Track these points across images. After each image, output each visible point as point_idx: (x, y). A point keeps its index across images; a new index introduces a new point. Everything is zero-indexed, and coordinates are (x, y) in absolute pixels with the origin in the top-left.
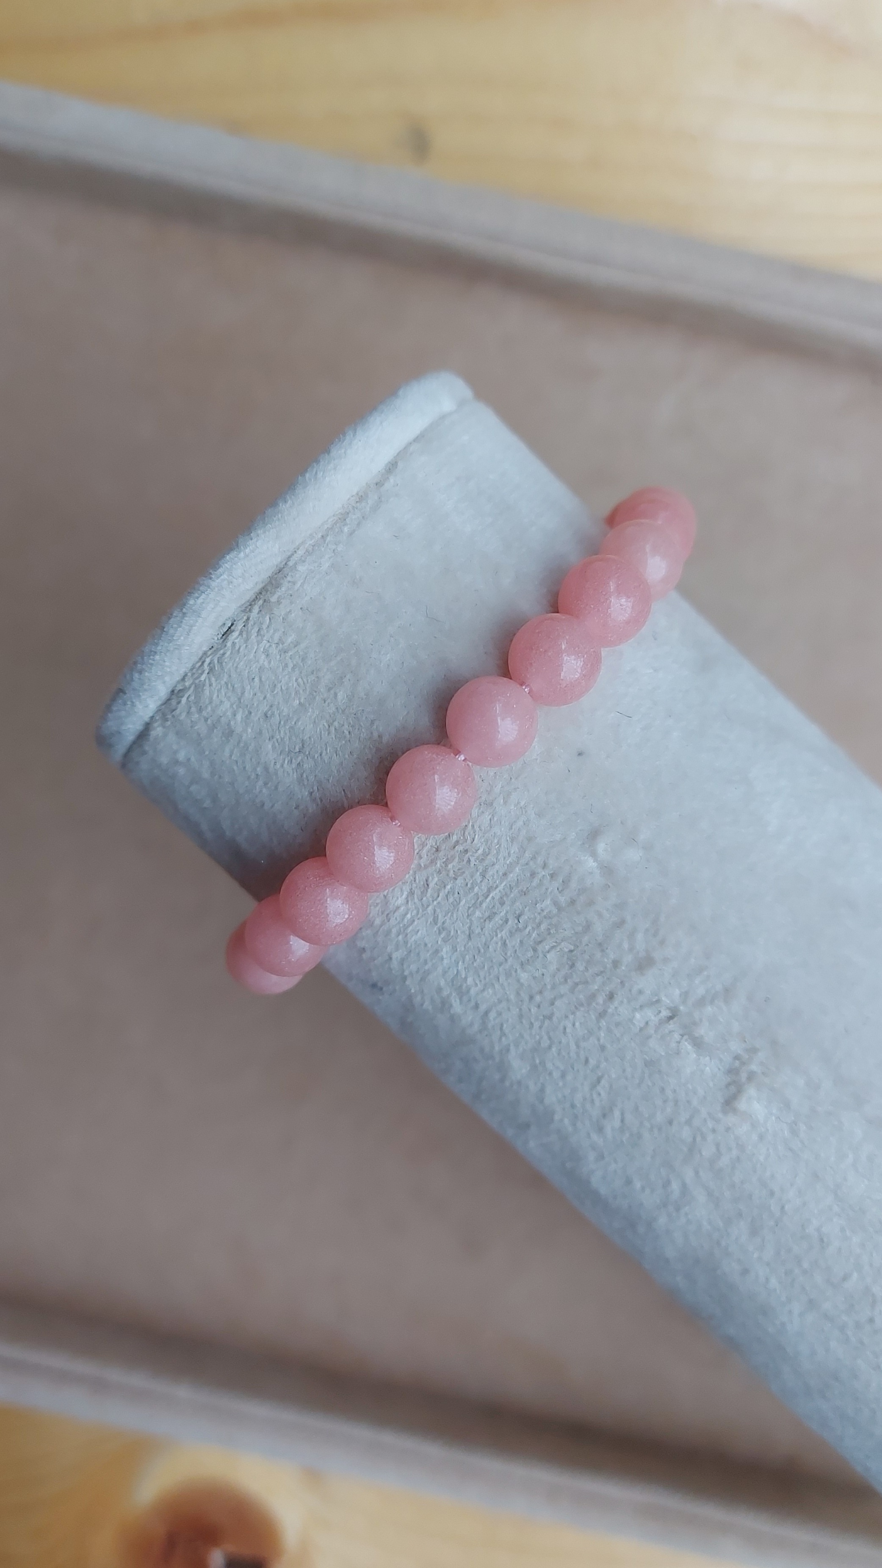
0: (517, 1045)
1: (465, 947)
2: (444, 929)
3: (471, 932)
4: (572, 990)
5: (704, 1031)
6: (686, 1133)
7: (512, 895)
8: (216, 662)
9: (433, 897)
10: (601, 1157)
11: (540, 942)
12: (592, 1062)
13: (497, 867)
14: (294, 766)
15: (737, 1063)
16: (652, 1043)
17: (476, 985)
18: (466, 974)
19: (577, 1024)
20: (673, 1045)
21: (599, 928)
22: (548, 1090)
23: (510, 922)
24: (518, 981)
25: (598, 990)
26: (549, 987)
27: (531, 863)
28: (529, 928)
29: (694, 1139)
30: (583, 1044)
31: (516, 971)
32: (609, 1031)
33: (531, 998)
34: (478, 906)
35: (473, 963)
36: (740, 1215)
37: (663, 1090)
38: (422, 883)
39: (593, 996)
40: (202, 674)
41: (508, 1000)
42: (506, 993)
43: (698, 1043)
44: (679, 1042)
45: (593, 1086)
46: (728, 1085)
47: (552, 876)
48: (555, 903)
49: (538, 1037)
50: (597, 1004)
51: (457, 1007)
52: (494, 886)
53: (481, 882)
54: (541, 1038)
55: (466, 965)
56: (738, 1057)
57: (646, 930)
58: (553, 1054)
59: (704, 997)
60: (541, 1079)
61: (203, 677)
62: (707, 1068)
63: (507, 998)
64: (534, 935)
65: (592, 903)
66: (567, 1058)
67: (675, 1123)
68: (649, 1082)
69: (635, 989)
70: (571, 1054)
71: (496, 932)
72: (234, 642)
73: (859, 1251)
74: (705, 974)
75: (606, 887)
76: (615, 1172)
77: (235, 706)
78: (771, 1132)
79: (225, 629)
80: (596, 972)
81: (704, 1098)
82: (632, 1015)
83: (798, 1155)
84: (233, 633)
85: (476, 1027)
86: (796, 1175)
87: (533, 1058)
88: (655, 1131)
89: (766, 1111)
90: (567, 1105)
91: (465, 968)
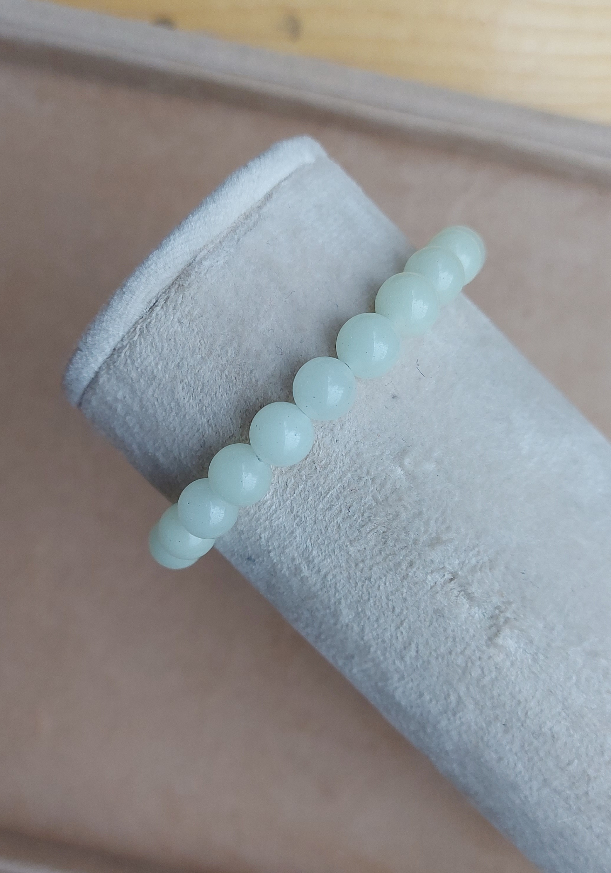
0: (346, 598)
1: (312, 530)
2: (298, 516)
3: (316, 518)
4: (384, 560)
5: (473, 589)
6: (460, 661)
7: (345, 493)
8: (144, 328)
9: (290, 494)
10: (402, 678)
11: (363, 526)
12: (397, 610)
13: (336, 473)
14: (197, 402)
15: (497, 611)
16: (438, 597)
17: (319, 555)
18: (312, 548)
19: (387, 583)
20: (453, 598)
21: (403, 516)
22: (367, 630)
23: (343, 512)
24: (348, 553)
25: (403, 560)
26: (369, 557)
27: (359, 471)
28: (356, 516)
29: (467, 664)
30: (390, 598)
31: (346, 546)
32: (410, 588)
33: (357, 565)
34: (322, 500)
35: (317, 541)
36: (497, 718)
37: (445, 630)
38: (283, 484)
39: (399, 564)
40: (134, 336)
41: (341, 567)
42: (339, 562)
43: (470, 597)
44: (457, 597)
45: (398, 628)
46: (491, 627)
47: (373, 480)
48: (375, 499)
49: (360, 593)
50: (401, 569)
51: (305, 572)
52: (333, 486)
53: (324, 483)
54: (363, 593)
55: (313, 542)
56: (498, 608)
57: (437, 519)
58: (371, 605)
59: (475, 566)
60: (362, 622)
61: (135, 338)
62: (477, 615)
63: (340, 564)
64: (359, 521)
65: (400, 500)
66: (380, 607)
67: (453, 653)
68: (436, 624)
69: (428, 560)
70: (383, 605)
71: (334, 519)
72: (157, 315)
73: (579, 745)
74: (476, 549)
75: (410, 488)
76: (412, 689)
77: (157, 359)
78: (519, 659)
79: (152, 305)
80: (401, 547)
81: (474, 636)
82: (425, 577)
83: (538, 677)
84: (157, 308)
85: (318, 586)
86: (537, 690)
87: (357, 607)
88: (440, 659)
89: (516, 645)
90: (380, 640)
91: (312, 544)
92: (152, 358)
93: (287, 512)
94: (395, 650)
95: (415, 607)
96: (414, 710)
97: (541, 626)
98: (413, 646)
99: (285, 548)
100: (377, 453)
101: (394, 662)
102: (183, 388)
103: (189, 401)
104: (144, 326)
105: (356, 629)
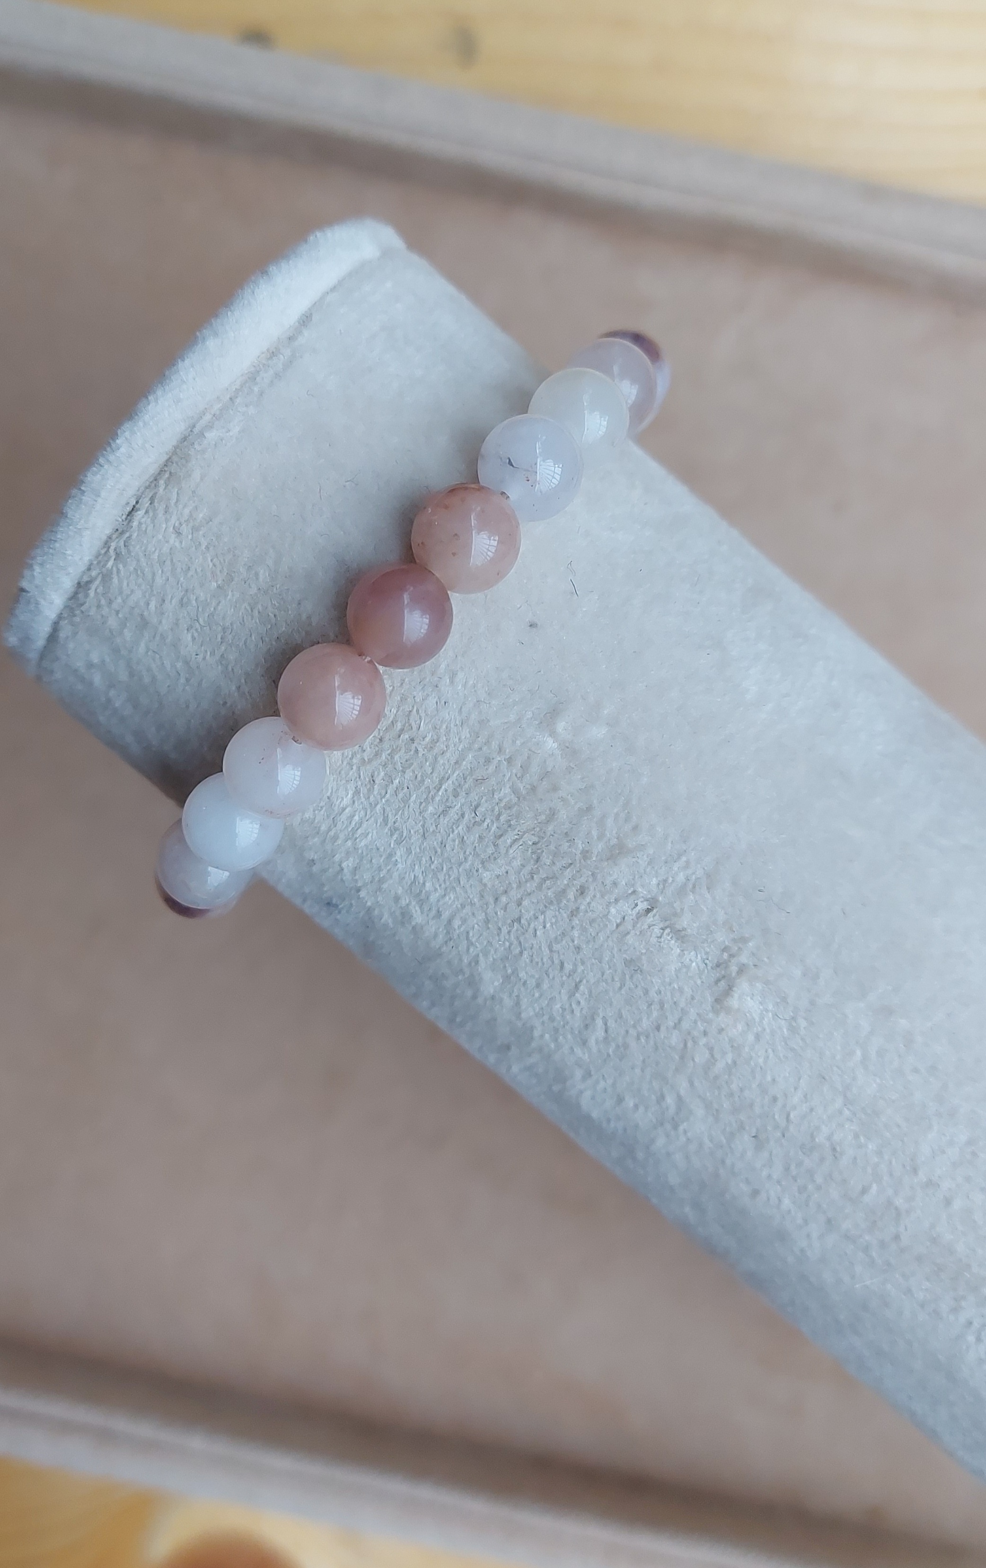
0: (486, 954)
1: (420, 849)
2: (396, 829)
3: (425, 830)
4: (540, 887)
5: (684, 922)
7: (467, 786)
8: (122, 546)
9: (381, 794)
10: (588, 1074)
11: (501, 836)
12: (568, 967)
13: (448, 755)
14: (217, 657)
15: (725, 956)
16: (630, 939)
17: (436, 890)
18: (424, 878)
19: (548, 925)
20: (654, 940)
21: (563, 815)
22: (524, 1003)
23: (466, 816)
24: (481, 881)
25: (567, 885)
26: (514, 886)
27: (485, 748)
28: (488, 821)
29: (685, 1044)
30: (556, 947)
31: (477, 871)
32: (584, 930)
33: (496, 899)
34: (431, 801)
35: (430, 865)
36: (742, 1127)
37: (646, 992)
38: (367, 779)
39: (564, 891)
40: (107, 561)
41: (472, 904)
42: (469, 897)
43: (680, 936)
44: (659, 937)
45: (571, 995)
46: (717, 981)
47: (509, 760)
48: (515, 791)
49: (507, 944)
50: (567, 901)
51: (418, 917)
52: (446, 777)
53: (431, 773)
54: (511, 944)
55: (423, 868)
56: (725, 949)
57: (617, 815)
58: (525, 961)
59: (685, 885)
60: (515, 990)
61: (110, 564)
62: (694, 964)
63: (471, 902)
64: (494, 828)
65: (555, 788)
66: (540, 964)
67: (663, 1028)
68: (631, 984)
69: (608, 881)
70: (545, 960)
71: (452, 828)
72: (140, 523)
73: (876, 1160)
74: (684, 859)
75: (569, 770)
76: (605, 1090)
77: (147, 595)
78: (768, 1031)
79: (129, 509)
80: (564, 865)
81: (693, 998)
82: (607, 911)
83: (800, 1055)
84: (139, 512)
85: (441, 938)
86: (799, 1079)
87: (505, 967)
88: (643, 1040)
89: (761, 1007)
90: (546, 1018)
91: (422, 872)
92: (138, 594)
93: (378, 824)
94: (572, 1033)
95: (595, 959)
96: (612, 1125)
97: (798, 972)
98: (599, 1022)
99: (382, 881)
100: (512, 717)
101: (572, 1049)
102: (193, 638)
103: (204, 659)
104: (122, 543)
105: (508, 1002)
